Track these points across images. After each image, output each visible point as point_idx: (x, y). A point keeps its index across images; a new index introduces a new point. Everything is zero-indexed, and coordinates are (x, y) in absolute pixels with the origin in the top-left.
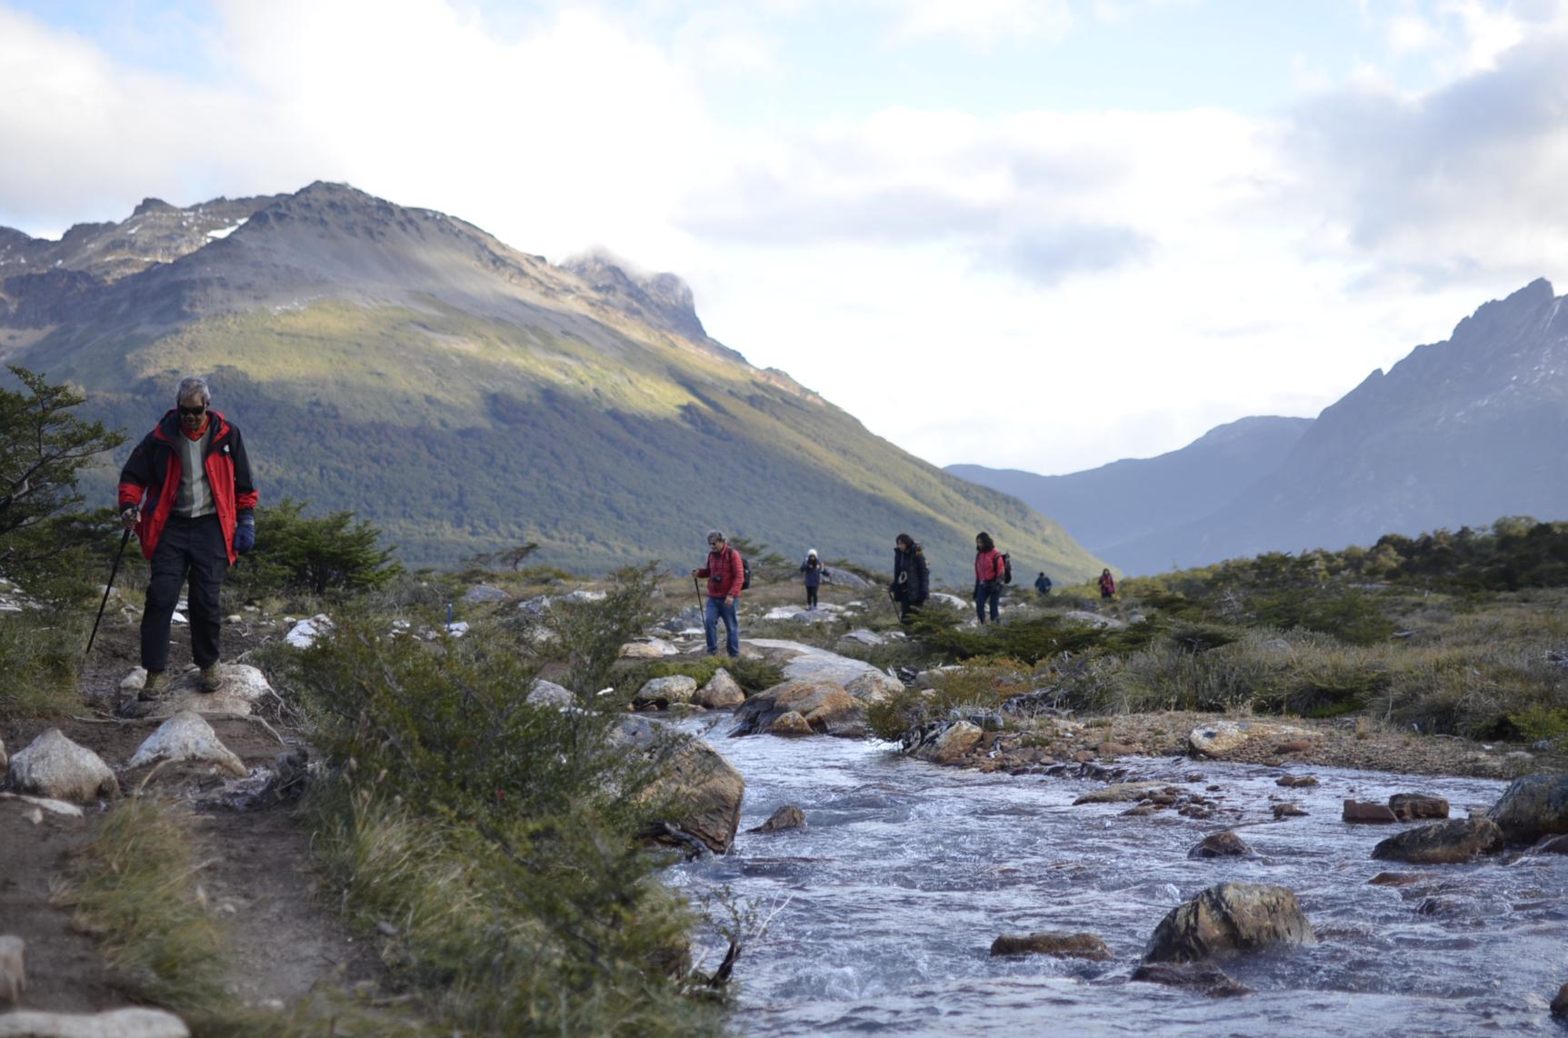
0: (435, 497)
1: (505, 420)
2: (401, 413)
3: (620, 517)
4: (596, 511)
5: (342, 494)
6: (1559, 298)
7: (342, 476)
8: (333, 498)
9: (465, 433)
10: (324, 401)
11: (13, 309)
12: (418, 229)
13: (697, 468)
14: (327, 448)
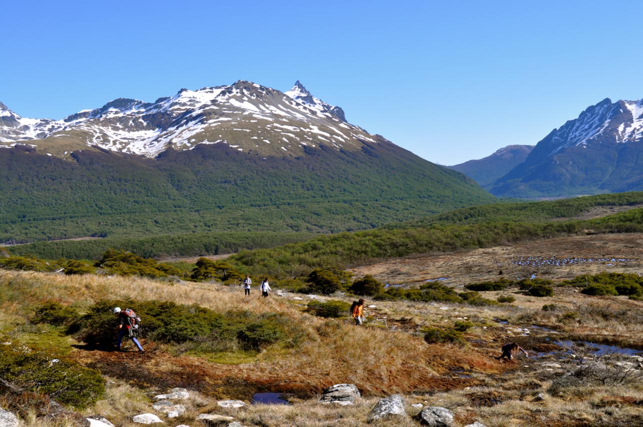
0: (293, 179)
1: (309, 154)
2: (277, 152)
3: (352, 183)
4: (344, 182)
5: (265, 179)
6: (613, 104)
7: (263, 173)
8: (262, 180)
9: (298, 158)
10: (253, 150)
11: (145, 124)
12: (272, 95)
13: (370, 166)
14: (257, 164)
